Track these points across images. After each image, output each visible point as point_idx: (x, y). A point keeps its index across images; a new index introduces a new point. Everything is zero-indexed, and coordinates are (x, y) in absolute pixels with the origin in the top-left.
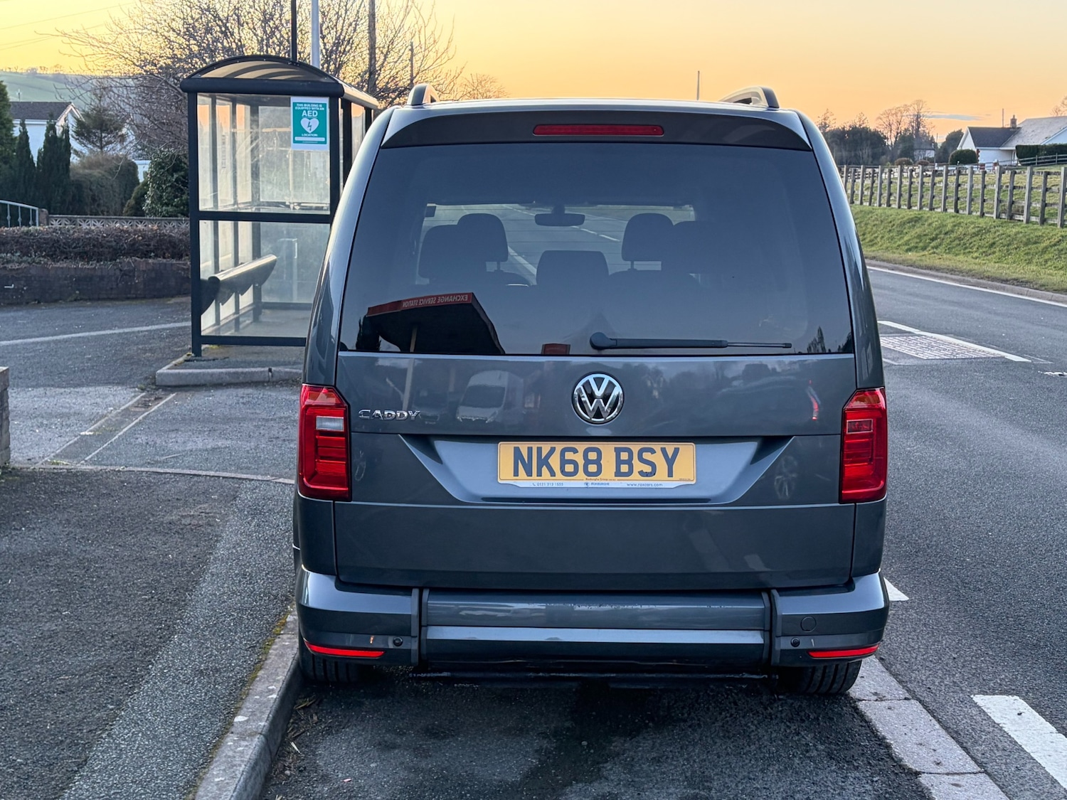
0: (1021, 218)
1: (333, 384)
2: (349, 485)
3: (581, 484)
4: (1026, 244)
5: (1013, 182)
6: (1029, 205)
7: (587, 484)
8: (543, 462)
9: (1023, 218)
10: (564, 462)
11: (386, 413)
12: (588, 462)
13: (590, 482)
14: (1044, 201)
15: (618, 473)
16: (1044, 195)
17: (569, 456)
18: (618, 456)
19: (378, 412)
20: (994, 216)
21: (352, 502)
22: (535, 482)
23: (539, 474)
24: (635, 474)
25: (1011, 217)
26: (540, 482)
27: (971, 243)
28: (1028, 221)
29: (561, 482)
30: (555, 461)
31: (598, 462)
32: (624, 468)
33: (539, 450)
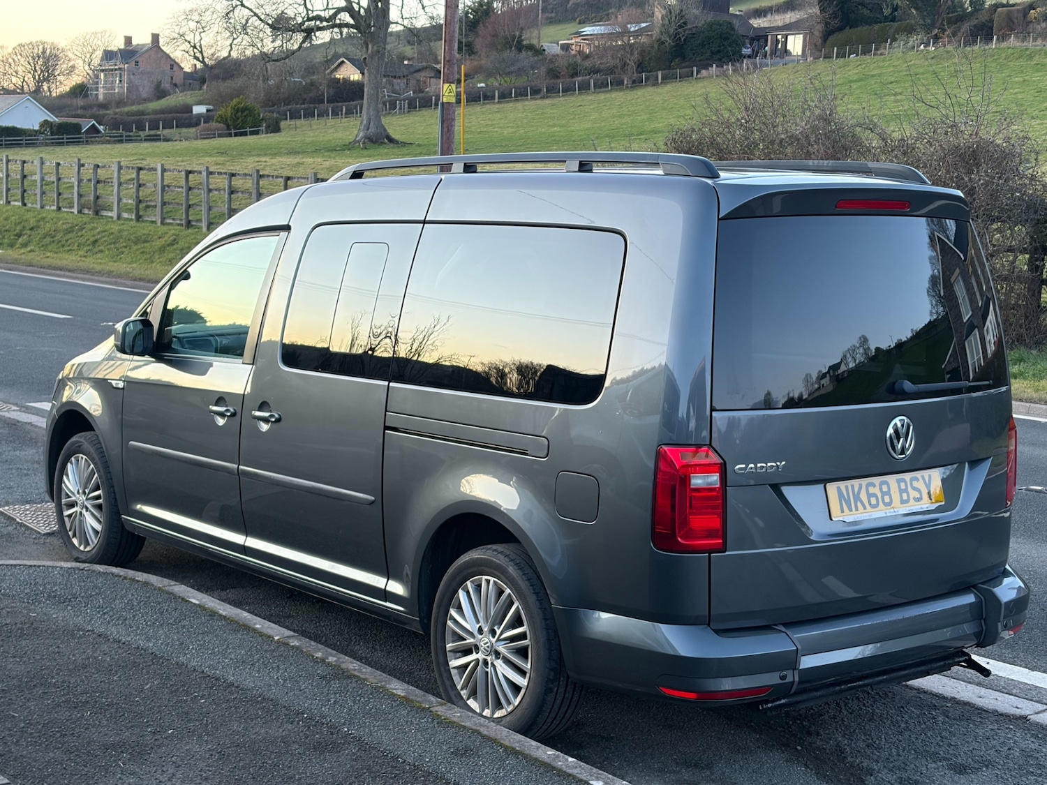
0: (110, 214)
1: (708, 443)
2: (724, 538)
3: (882, 514)
4: (136, 243)
5: (96, 176)
6: (120, 200)
7: (886, 513)
8: (857, 498)
9: (114, 214)
10: (870, 496)
11: (759, 465)
12: (884, 494)
13: (888, 511)
14: (138, 197)
15: (903, 502)
16: (138, 191)
17: (872, 490)
18: (899, 486)
19: (752, 465)
20: (75, 210)
21: (727, 553)
22: (855, 516)
23: (857, 509)
24: (912, 501)
25: (97, 213)
26: (858, 515)
27: (68, 240)
28: (119, 217)
29: (870, 514)
30: (863, 496)
31: (888, 493)
32: (905, 496)
33: (852, 486)
